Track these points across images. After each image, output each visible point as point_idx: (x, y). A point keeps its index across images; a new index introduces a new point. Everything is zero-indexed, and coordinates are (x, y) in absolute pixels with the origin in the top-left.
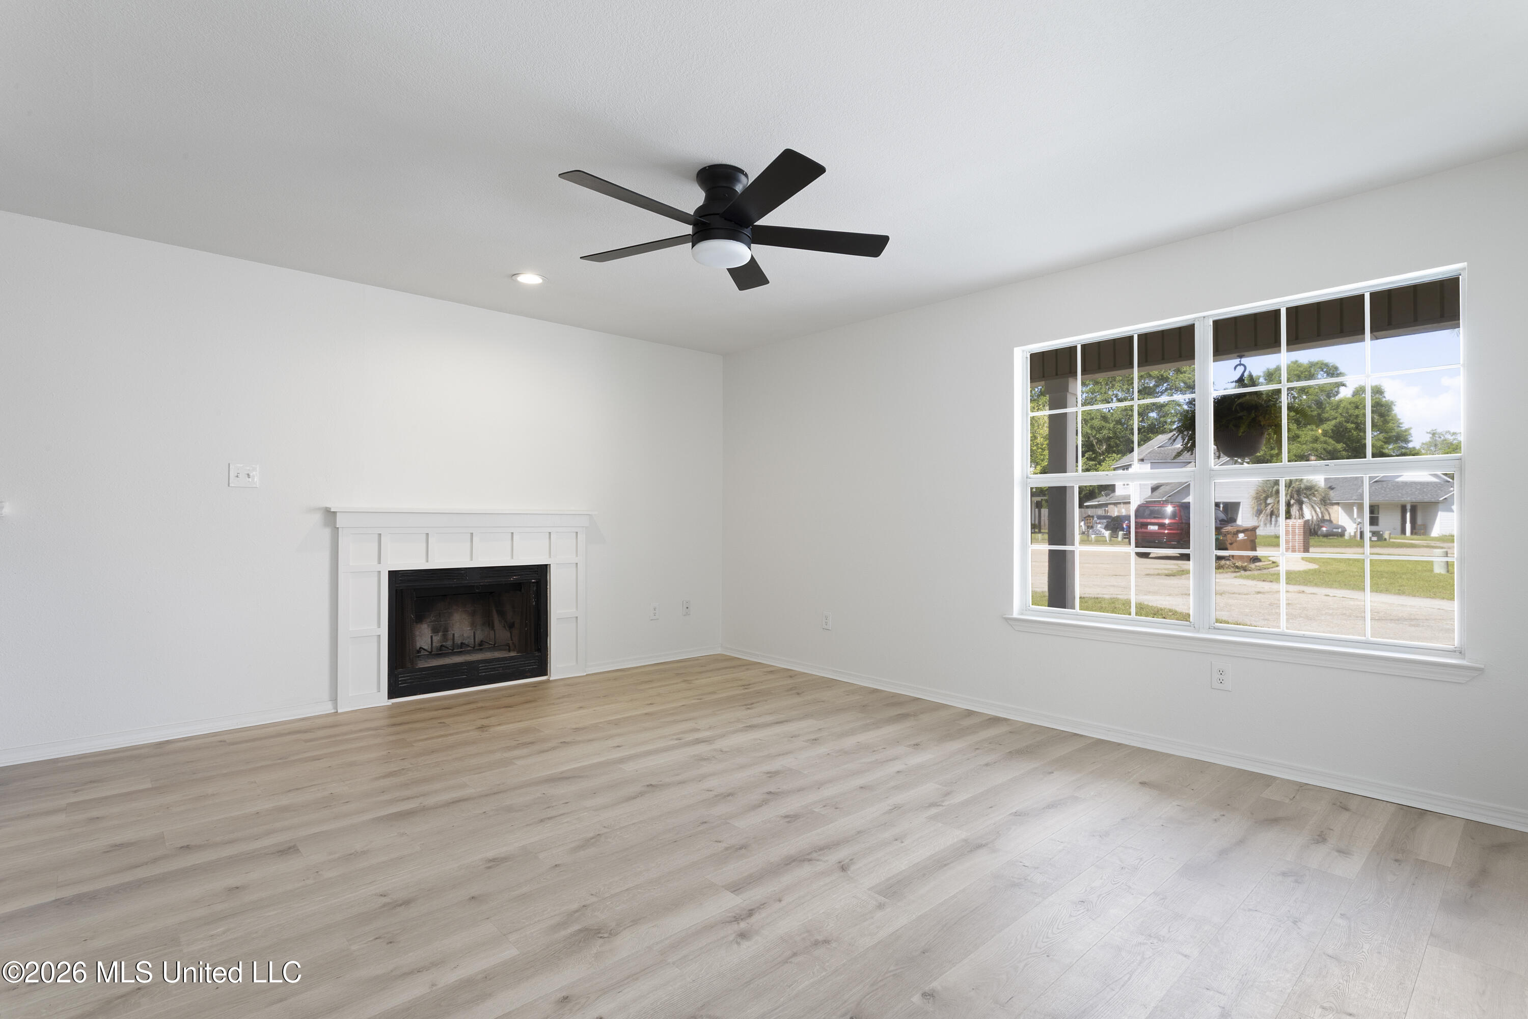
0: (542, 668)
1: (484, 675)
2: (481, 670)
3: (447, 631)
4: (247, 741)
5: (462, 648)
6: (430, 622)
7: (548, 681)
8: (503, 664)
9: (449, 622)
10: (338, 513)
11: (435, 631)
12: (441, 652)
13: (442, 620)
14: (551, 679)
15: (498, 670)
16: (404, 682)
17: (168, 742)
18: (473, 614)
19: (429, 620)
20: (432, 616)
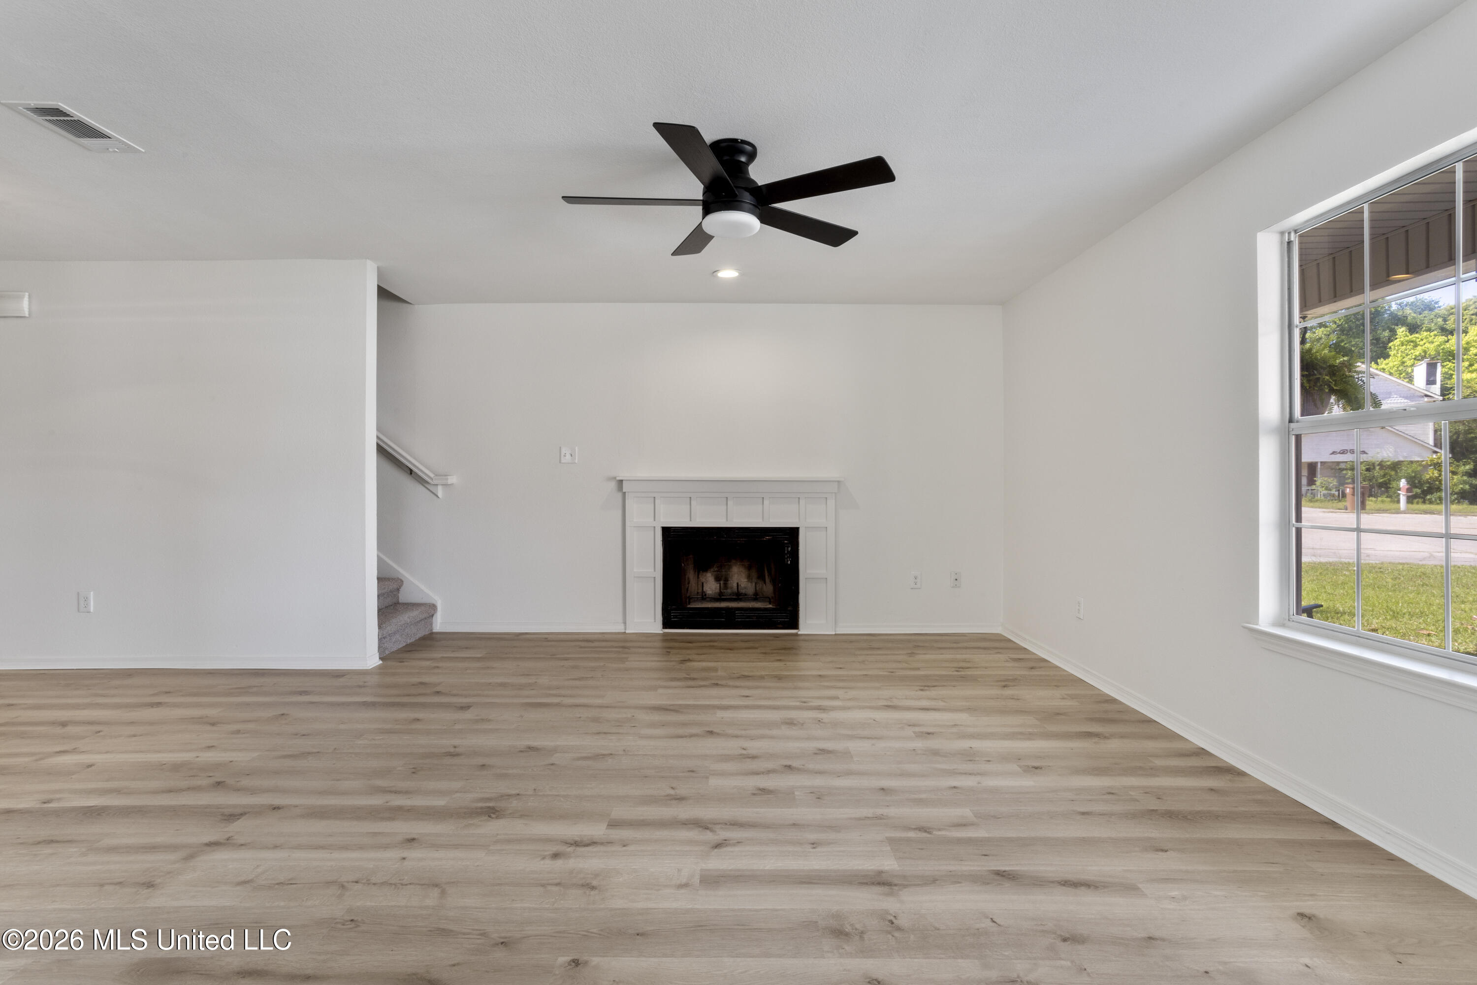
0: (793, 623)
1: (740, 621)
2: (738, 616)
3: (728, 581)
4: (571, 641)
5: (739, 596)
6: (713, 572)
7: (797, 635)
8: (756, 613)
9: (729, 573)
10: (624, 482)
11: (717, 579)
12: (720, 597)
13: (723, 571)
14: (799, 633)
15: (752, 618)
16: (675, 617)
17: (526, 634)
18: (749, 568)
19: (712, 570)
20: (715, 566)
